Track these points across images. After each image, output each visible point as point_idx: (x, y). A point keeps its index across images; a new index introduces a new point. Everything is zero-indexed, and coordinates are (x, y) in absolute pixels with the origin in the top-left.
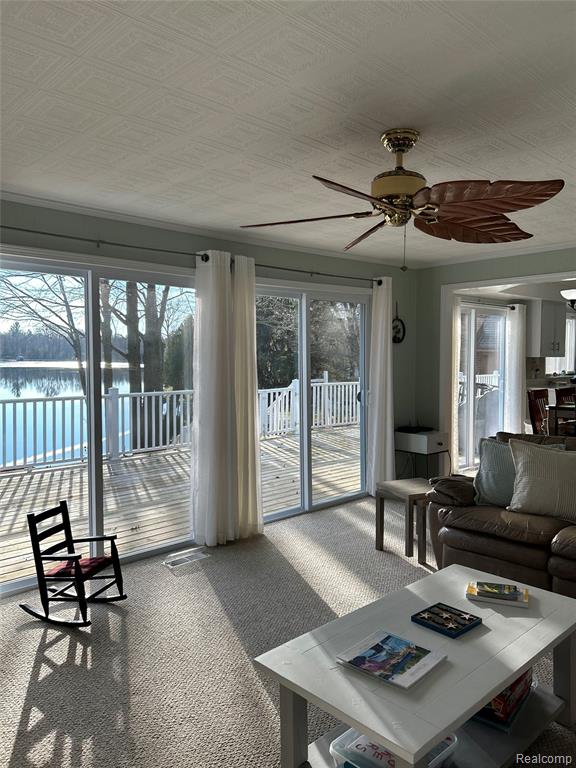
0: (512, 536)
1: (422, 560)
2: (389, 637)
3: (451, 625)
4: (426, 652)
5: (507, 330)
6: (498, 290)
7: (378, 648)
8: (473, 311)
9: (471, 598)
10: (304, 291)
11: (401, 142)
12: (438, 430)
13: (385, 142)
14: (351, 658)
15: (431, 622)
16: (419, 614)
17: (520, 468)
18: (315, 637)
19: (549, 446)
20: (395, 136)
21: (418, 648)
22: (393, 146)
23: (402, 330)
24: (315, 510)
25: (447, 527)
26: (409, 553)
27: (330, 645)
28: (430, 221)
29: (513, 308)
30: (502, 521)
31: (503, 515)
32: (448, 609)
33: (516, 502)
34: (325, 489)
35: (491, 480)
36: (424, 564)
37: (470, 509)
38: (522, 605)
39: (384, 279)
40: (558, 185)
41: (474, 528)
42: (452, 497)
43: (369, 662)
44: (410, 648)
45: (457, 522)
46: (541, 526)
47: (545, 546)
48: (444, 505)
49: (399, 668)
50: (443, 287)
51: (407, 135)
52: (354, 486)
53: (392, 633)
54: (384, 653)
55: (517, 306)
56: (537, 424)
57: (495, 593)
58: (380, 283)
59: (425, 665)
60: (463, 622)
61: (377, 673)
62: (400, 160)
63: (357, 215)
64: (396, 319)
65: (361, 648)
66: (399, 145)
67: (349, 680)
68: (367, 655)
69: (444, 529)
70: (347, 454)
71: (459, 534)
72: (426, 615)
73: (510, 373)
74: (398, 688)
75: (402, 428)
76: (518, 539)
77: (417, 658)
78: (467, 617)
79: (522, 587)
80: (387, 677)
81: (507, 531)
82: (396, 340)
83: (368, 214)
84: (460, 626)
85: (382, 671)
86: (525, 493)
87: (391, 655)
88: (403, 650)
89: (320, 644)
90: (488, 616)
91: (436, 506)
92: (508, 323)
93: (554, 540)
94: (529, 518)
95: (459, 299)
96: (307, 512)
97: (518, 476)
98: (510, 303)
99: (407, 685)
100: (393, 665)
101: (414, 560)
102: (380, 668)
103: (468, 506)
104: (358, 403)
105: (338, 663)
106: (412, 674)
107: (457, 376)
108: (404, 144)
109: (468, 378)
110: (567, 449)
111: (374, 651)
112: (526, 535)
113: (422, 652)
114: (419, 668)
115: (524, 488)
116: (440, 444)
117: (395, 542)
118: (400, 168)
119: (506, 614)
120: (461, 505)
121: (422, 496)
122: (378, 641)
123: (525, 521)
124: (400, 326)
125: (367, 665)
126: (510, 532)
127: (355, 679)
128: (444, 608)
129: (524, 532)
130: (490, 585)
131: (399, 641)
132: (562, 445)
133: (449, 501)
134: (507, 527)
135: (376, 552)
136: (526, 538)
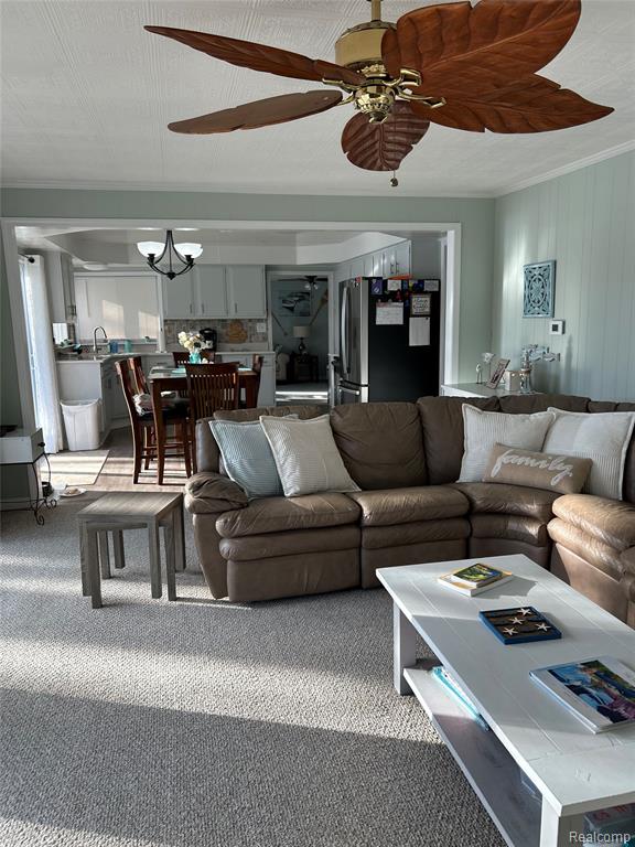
1: (173, 596)
3: (541, 626)
15: (524, 634)
25: (234, 538)
26: (157, 594)
29: (32, 261)
33: (290, 485)
35: (249, 469)
47: (355, 523)
48: (219, 513)
55: (37, 257)
72: (509, 630)
78: (525, 612)
86: (297, 474)
92: (27, 278)
97: (279, 458)
101: (164, 599)
115: (293, 468)
120: (243, 506)
123: (324, 502)
133: (225, 506)
134: (314, 514)
135: (98, 612)
136: (337, 519)
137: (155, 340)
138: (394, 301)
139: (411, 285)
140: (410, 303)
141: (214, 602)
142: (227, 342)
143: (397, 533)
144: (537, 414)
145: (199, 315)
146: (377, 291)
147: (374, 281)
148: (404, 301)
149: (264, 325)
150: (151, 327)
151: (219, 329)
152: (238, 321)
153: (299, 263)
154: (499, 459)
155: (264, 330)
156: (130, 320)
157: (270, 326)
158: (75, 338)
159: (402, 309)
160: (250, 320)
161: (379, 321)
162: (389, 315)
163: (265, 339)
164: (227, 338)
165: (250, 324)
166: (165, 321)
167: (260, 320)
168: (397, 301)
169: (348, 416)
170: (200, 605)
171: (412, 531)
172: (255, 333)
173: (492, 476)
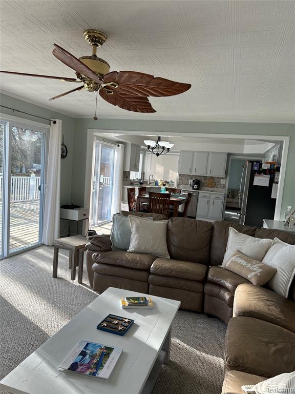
0: (132, 266)
1: (80, 281)
2: (88, 344)
3: (120, 328)
4: (111, 349)
5: (115, 156)
6: (113, 136)
7: (83, 354)
8: (101, 145)
9: (125, 308)
10: (8, 121)
11: (97, 39)
12: (83, 207)
13: (87, 37)
14: (69, 366)
15: (108, 328)
16: (101, 324)
17: (134, 230)
18: (40, 355)
19: (146, 218)
20: (93, 34)
21: (106, 348)
22: (92, 41)
23: (65, 151)
24: (11, 256)
25: (97, 263)
26: (73, 278)
27: (52, 358)
28: (109, 92)
29: (119, 146)
30: (127, 259)
31: (126, 255)
32: (115, 318)
33: (132, 248)
34: (15, 242)
35: (119, 236)
36: (81, 283)
37: (110, 253)
38: (151, 307)
39: (57, 121)
40: (187, 87)
41: (112, 263)
42: (100, 247)
43: (81, 365)
44: (101, 349)
45: (102, 261)
46: (145, 259)
47: (148, 270)
48: (95, 251)
49: (99, 365)
50: (88, 130)
51: (100, 36)
52: (34, 239)
53: (89, 341)
54: (87, 357)
55: (120, 145)
56: (131, 204)
57: (137, 303)
58: (55, 122)
59: (113, 359)
60: (126, 324)
61: (88, 373)
62: (95, 50)
63: (66, 79)
64: (63, 144)
65: (72, 357)
66: (96, 41)
67: (70, 381)
68: (78, 361)
69: (95, 265)
70: (25, 219)
71: (104, 267)
72: (105, 324)
73: (116, 178)
74: (103, 380)
75: (65, 206)
76: (135, 267)
77: (108, 355)
78: (127, 321)
79: (148, 297)
80: (94, 374)
81: (129, 263)
82: (63, 157)
83: (74, 80)
84: (125, 328)
85: (90, 370)
86: (136, 243)
87: (92, 357)
88: (98, 351)
89: (44, 359)
90: (135, 317)
91: (91, 252)
92: (116, 153)
93: (152, 267)
94: (139, 255)
95: (95, 137)
96: (6, 258)
97: (133, 234)
98: (118, 143)
99: (107, 376)
100: (96, 364)
101: (76, 282)
102: (89, 368)
103: (108, 251)
104: (39, 191)
105: (60, 371)
106: (108, 368)
107: (93, 179)
108: (99, 42)
109: (97, 180)
110: (154, 220)
111: (81, 357)
112: (138, 265)
113: (110, 350)
114: (111, 362)
115: (136, 240)
116: (85, 215)
117: (64, 273)
118: (95, 56)
119: (144, 315)
120: (105, 251)
121: (83, 246)
122: (82, 348)
123: (138, 257)
124: (65, 149)
125: (80, 368)
126: (131, 264)
127: (73, 380)
128: (113, 317)
129: (137, 263)
130: (133, 299)
131: (95, 345)
132: (152, 218)
133: (99, 249)
134: (129, 261)
135: (53, 279)
136: (138, 266)
137: (174, 182)
138: (264, 174)
139: (275, 167)
140: (274, 176)
141: (89, 288)
142: (205, 186)
143: (164, 280)
144: (264, 239)
145: (193, 173)
146: (256, 168)
147: (255, 163)
148: (270, 174)
149: (225, 180)
150: (174, 177)
151: (203, 180)
152: (212, 178)
153: (244, 153)
154: (232, 258)
155: (224, 183)
156: (166, 173)
157: (228, 182)
158: (144, 178)
159: (269, 179)
160: (218, 178)
161: (255, 183)
162: (261, 181)
163: (224, 187)
164: (206, 185)
165: (218, 179)
166: (180, 175)
167: (223, 178)
168: (267, 175)
169: (175, 223)
170: (86, 288)
171: (172, 282)
172: (220, 184)
173: (227, 266)
